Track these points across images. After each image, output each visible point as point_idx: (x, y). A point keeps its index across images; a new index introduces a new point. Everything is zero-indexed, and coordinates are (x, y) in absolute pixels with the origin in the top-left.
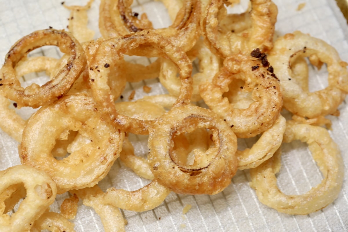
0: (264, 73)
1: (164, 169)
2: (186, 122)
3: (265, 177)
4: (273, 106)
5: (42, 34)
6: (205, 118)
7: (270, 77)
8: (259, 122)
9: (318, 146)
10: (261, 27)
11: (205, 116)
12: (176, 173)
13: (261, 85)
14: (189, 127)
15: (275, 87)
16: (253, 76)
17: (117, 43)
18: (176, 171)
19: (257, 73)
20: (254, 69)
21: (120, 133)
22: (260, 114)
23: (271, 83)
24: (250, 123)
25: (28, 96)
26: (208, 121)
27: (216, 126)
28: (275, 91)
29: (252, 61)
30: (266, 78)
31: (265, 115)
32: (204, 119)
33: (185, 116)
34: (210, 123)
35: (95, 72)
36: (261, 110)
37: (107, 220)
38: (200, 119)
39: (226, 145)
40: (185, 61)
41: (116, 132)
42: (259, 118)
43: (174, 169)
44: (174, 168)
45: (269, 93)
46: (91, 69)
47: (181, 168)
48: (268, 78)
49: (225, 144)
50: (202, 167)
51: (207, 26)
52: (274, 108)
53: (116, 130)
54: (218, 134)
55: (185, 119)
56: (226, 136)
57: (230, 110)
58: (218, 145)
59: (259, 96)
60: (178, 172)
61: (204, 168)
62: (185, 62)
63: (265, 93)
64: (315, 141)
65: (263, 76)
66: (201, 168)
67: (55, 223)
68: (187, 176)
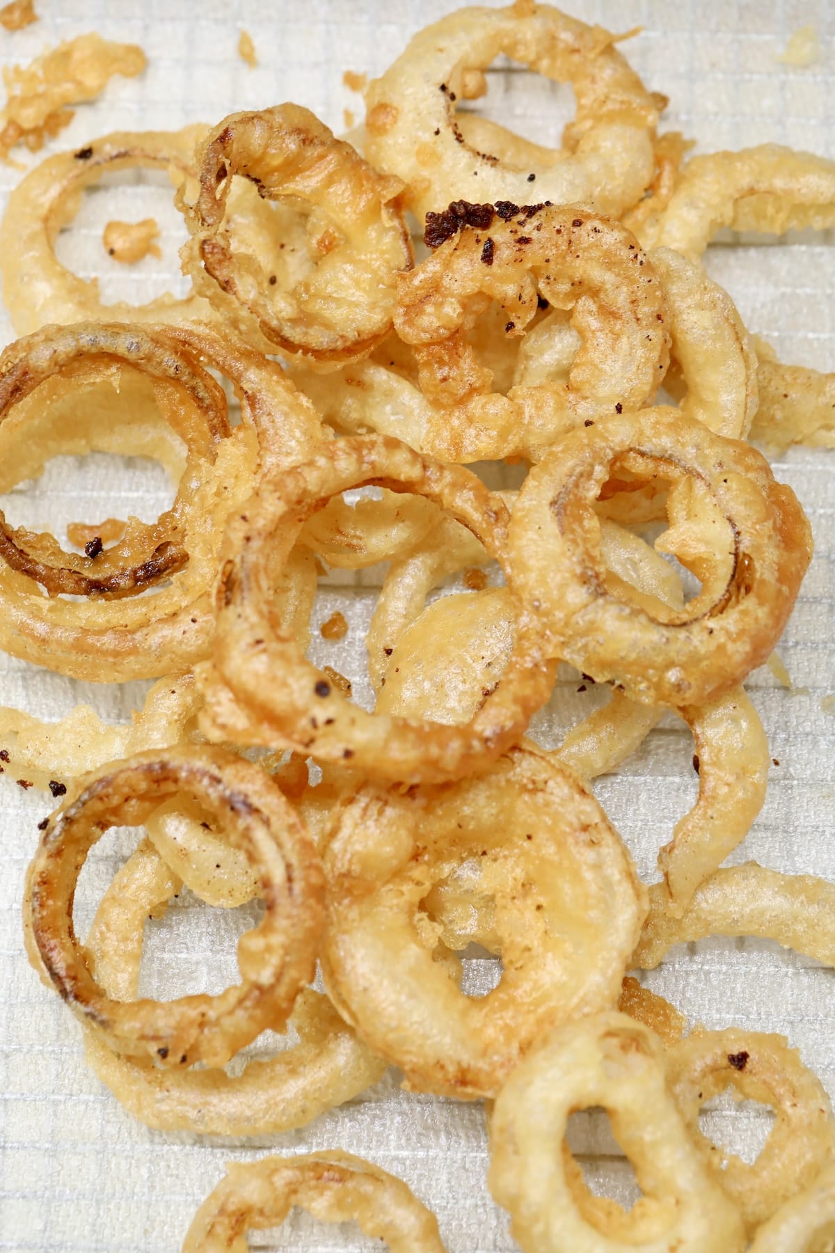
0: (516, 232)
1: (700, 660)
2: (573, 531)
3: (786, 396)
4: (632, 256)
5: (51, 861)
6: (578, 470)
7: (534, 221)
8: (651, 324)
9: (754, 198)
10: (330, 181)
11: (574, 470)
12: (728, 633)
13: (547, 261)
14: (586, 532)
15: (577, 223)
16: (511, 270)
17: (252, 627)
18: (722, 629)
19: (504, 253)
20: (488, 258)
21: (521, 750)
22: (628, 306)
23: (558, 227)
24: (640, 353)
25: (279, 976)
26: (592, 466)
27: (618, 449)
28: (588, 226)
29: (458, 253)
30: (535, 235)
31: (640, 294)
32: (581, 475)
33: (552, 527)
34: (601, 463)
35: (325, 735)
36: (621, 299)
37: (742, 916)
38: (577, 485)
39: (683, 445)
40: (370, 450)
41: (515, 760)
42: (640, 316)
43: (715, 632)
44: (711, 632)
45: (585, 250)
46: (310, 742)
47: (715, 612)
48: (538, 228)
49: (680, 447)
50: (734, 547)
51: (288, 332)
52: (636, 257)
53: (507, 757)
54: (643, 454)
55: (563, 533)
56: (657, 434)
57: (562, 394)
58: (674, 472)
59: (573, 284)
60: (729, 623)
61: (737, 542)
62: (373, 452)
63: (578, 261)
64: (736, 200)
65: (525, 241)
66: (733, 551)
67: (696, 1074)
68: (749, 603)
